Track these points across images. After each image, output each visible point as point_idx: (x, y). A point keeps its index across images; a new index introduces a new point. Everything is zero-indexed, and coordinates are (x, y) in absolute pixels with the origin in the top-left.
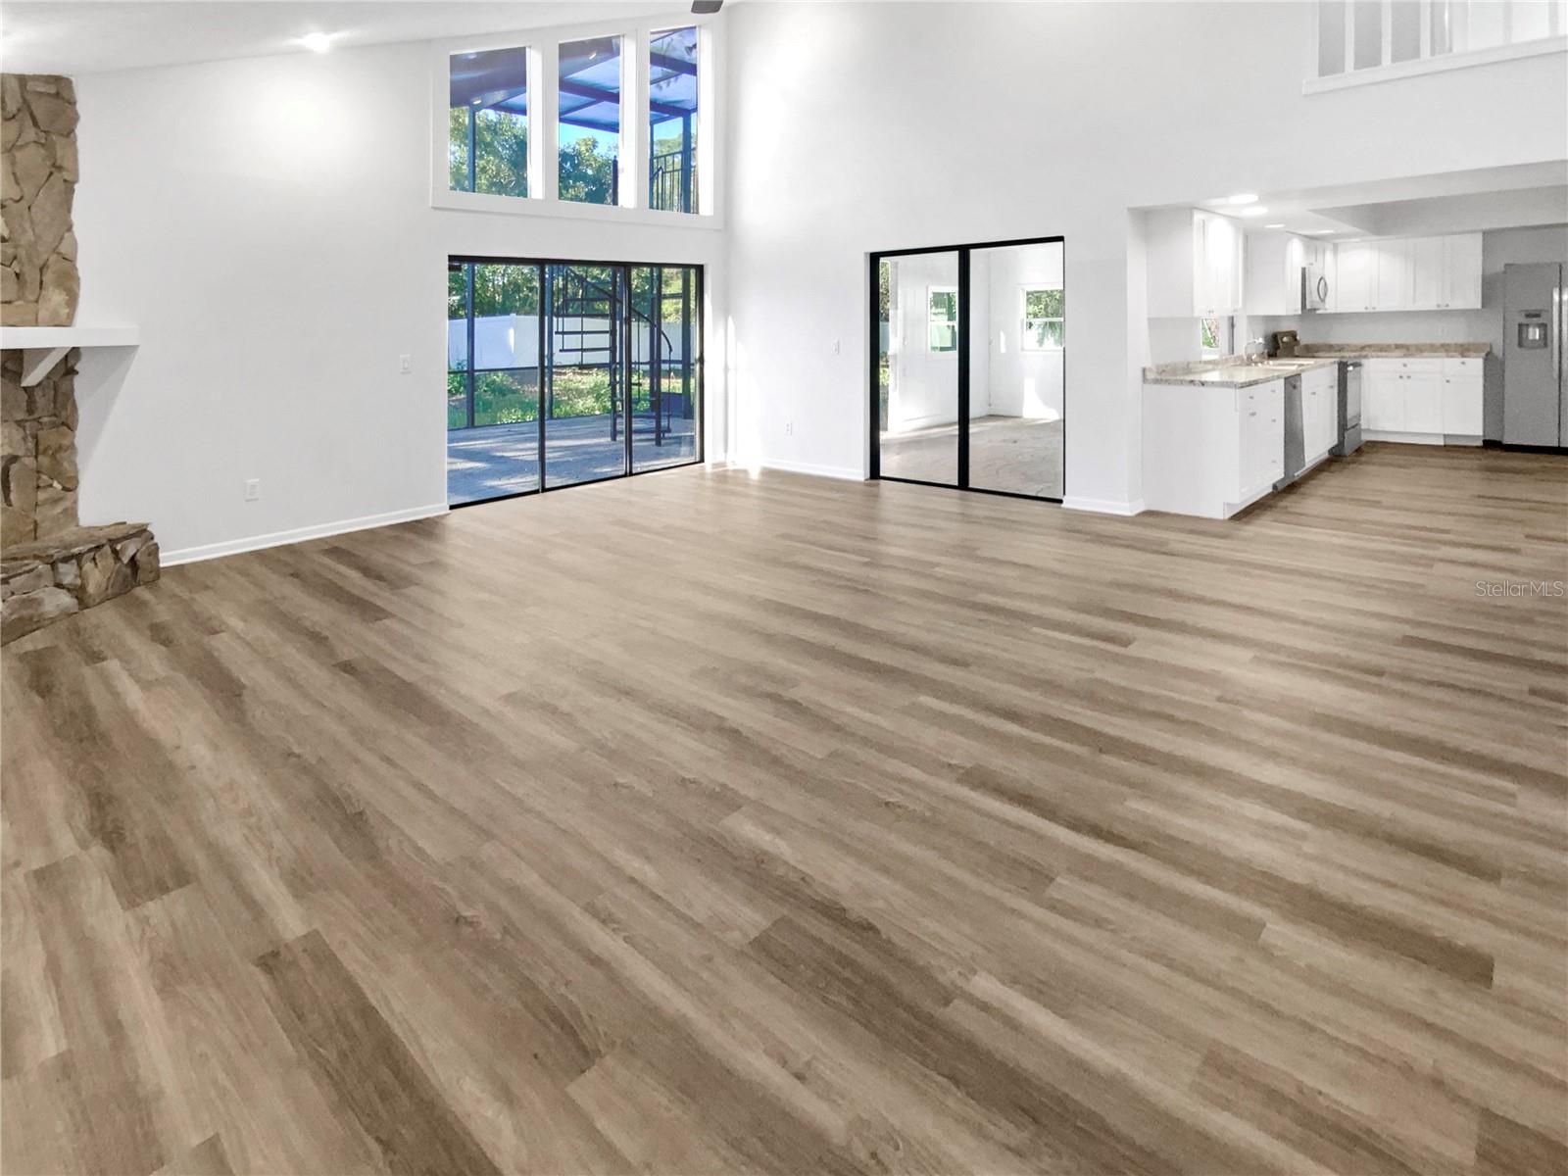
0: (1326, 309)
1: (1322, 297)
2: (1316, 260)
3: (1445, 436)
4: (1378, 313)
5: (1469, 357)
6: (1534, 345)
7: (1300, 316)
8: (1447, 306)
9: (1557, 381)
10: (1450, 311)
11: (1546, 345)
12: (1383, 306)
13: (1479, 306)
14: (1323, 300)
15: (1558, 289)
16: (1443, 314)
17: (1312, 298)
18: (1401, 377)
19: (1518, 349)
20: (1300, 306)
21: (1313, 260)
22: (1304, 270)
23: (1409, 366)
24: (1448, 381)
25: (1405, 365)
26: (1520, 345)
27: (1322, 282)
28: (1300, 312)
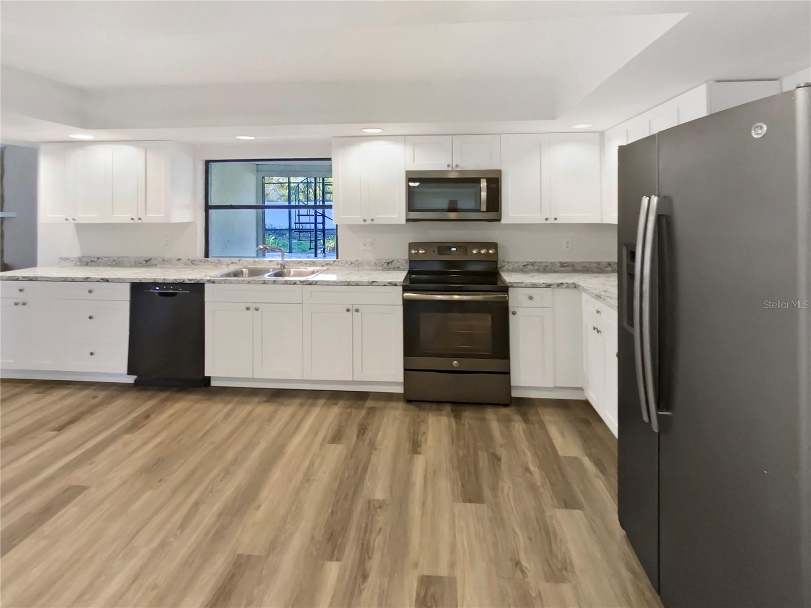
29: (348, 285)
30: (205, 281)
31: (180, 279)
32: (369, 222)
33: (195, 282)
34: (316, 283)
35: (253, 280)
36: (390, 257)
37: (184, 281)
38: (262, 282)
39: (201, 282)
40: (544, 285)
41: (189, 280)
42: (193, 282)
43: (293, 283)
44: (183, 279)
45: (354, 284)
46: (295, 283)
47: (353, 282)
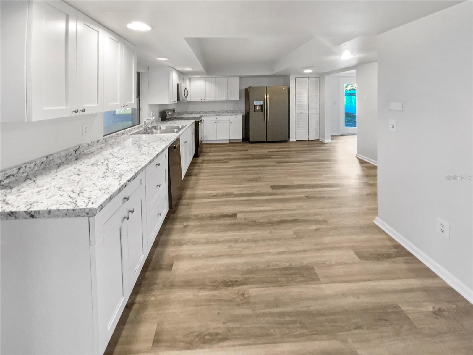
0: (187, 100)
1: (186, 96)
2: (183, 82)
3: (230, 140)
4: (206, 101)
5: (237, 115)
6: (258, 111)
7: (176, 103)
8: (229, 99)
9: (266, 122)
10: (230, 101)
11: (262, 111)
12: (208, 99)
13: (239, 99)
14: (186, 97)
15: (266, 95)
16: (227, 102)
17: (182, 96)
18: (215, 122)
19: (254, 112)
20: (176, 99)
21: (182, 82)
22: (178, 85)
23: (218, 119)
24: (231, 123)
25: (216, 118)
26: (254, 111)
27: (186, 90)
28: (177, 102)
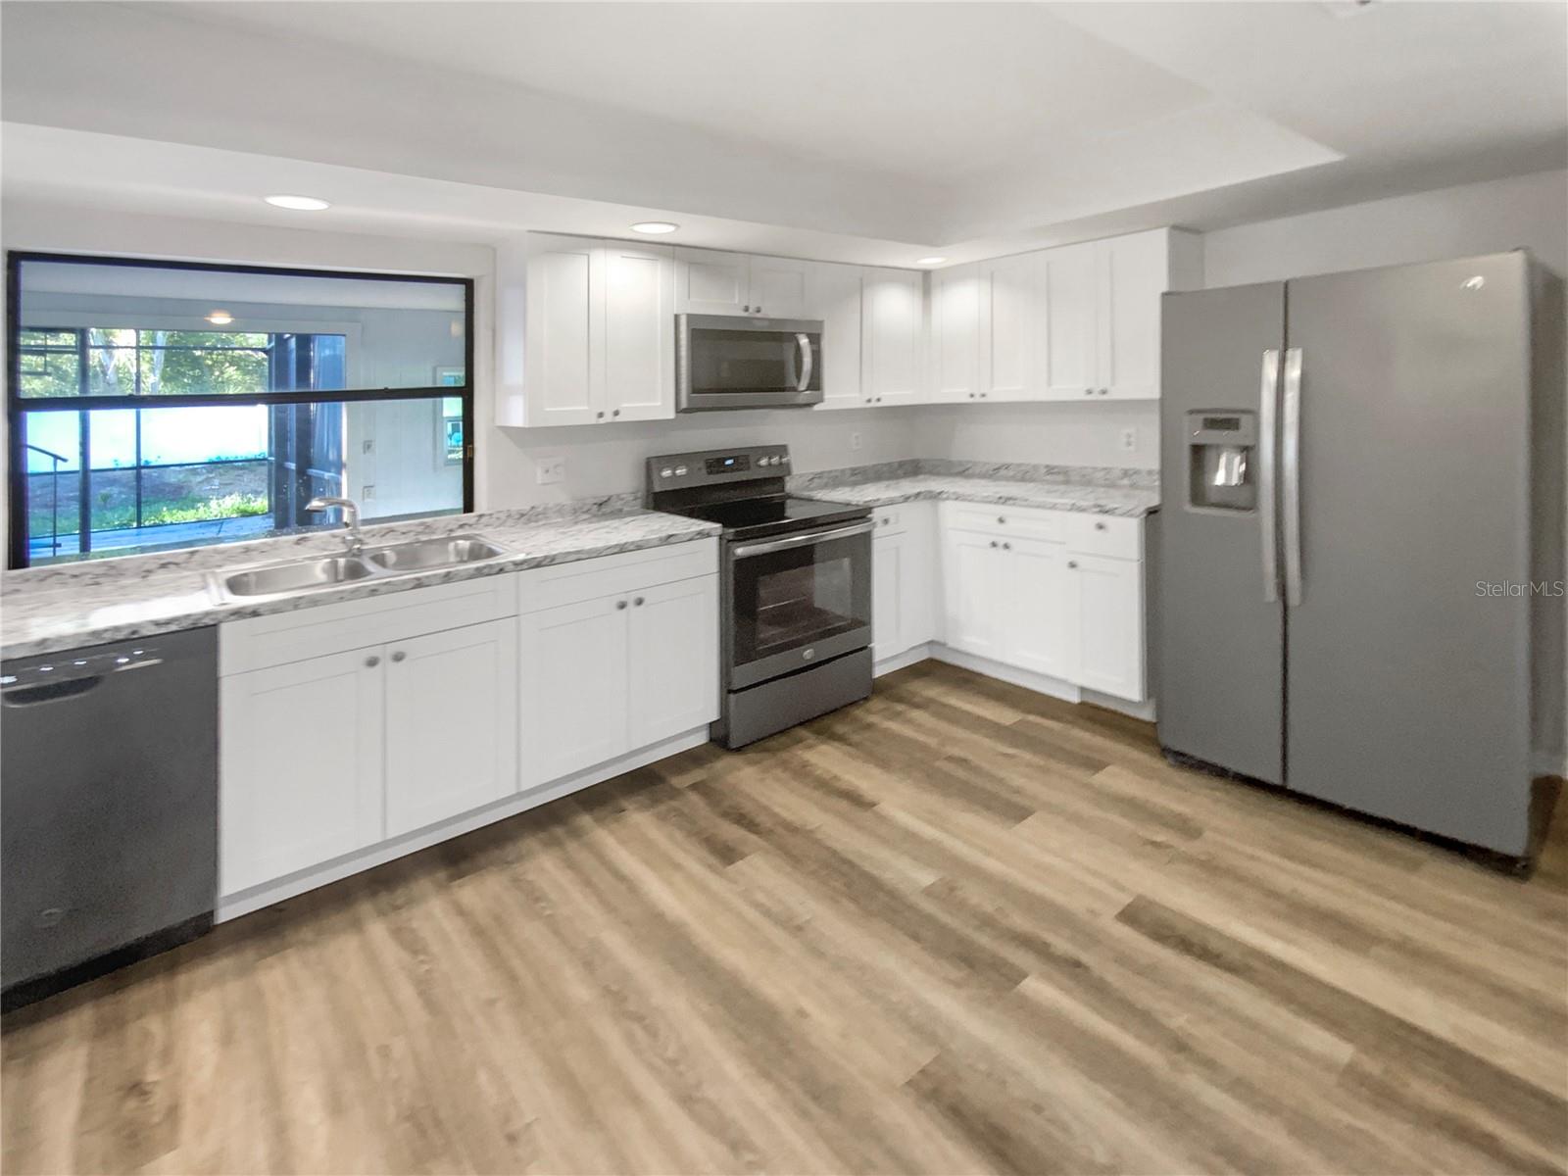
3: (1078, 687)
5: (1112, 513)
18: (994, 544)
19: (1188, 507)
23: (1007, 522)
24: (1073, 565)
25: (1001, 520)
26: (1196, 498)
29: (621, 552)
30: (220, 617)
31: (117, 629)
32: (608, 418)
33: (186, 624)
34: (553, 560)
35: (387, 583)
36: (603, 493)
37: (134, 633)
38: (412, 585)
39: (208, 621)
40: (901, 499)
41: (157, 624)
42: (173, 628)
43: (497, 569)
44: (130, 625)
45: (632, 547)
46: (501, 571)
47: (633, 543)
